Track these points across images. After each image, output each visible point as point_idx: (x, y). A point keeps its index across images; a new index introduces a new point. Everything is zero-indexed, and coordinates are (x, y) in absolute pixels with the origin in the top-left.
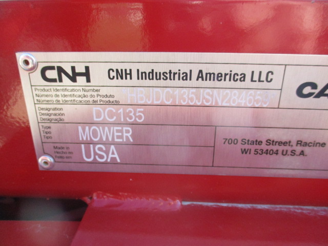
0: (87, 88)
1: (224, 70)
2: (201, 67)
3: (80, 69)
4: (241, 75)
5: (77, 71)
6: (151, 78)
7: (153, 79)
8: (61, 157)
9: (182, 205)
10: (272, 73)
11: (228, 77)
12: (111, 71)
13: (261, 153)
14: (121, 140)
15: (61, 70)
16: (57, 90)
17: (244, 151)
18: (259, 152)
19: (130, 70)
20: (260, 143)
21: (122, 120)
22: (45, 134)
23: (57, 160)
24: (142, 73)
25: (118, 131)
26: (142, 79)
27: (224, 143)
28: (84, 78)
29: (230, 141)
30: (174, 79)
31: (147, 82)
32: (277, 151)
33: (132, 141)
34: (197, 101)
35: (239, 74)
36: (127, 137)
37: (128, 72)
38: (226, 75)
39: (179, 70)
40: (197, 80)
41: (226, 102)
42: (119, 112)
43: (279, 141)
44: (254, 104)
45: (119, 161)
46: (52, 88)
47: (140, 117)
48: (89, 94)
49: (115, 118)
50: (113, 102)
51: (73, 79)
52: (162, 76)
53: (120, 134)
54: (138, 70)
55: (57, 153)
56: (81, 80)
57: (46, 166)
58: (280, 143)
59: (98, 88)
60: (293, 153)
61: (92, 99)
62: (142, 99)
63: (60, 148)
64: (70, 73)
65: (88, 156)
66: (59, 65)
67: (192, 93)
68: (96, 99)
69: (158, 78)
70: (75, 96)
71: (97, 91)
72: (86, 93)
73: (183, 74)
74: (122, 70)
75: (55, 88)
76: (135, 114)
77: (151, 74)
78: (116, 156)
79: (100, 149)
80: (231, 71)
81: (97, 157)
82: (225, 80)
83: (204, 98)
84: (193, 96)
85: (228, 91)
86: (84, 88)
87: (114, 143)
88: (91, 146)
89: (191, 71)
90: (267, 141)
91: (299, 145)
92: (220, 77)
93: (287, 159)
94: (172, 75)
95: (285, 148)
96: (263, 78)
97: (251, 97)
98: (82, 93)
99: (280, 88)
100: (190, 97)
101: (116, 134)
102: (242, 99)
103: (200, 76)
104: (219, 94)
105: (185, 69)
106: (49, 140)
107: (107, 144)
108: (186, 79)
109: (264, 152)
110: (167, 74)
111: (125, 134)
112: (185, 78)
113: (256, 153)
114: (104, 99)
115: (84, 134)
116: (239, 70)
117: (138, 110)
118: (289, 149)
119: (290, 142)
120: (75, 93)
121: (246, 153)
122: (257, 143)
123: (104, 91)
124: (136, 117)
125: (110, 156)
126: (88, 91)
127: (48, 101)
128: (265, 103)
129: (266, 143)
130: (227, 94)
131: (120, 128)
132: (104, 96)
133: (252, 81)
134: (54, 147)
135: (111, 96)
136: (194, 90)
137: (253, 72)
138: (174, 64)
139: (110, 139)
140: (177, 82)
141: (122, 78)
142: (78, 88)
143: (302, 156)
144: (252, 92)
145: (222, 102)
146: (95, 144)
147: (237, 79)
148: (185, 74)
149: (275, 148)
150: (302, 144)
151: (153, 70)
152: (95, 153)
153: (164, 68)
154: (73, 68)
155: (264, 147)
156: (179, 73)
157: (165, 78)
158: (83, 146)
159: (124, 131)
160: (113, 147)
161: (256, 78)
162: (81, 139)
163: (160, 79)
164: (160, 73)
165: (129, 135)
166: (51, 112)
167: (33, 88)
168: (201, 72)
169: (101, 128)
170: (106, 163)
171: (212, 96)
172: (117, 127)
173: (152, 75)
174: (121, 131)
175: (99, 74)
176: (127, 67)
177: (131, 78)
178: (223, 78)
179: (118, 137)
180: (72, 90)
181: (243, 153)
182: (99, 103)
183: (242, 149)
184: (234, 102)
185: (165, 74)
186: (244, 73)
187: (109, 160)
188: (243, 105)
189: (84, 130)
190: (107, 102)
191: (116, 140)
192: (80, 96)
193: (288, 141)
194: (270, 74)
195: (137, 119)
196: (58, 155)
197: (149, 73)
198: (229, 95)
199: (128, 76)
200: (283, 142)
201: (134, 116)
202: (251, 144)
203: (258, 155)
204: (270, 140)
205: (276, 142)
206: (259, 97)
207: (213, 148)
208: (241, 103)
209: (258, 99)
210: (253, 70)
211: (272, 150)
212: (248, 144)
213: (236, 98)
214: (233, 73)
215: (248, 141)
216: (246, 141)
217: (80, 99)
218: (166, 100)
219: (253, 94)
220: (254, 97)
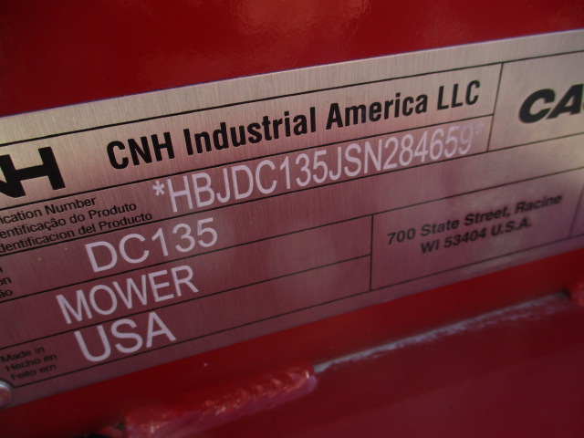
0: (59, 203)
1: (383, 93)
2: (333, 97)
3: (27, 158)
4: (418, 99)
5: (18, 165)
6: (221, 143)
7: (226, 145)
8: (26, 374)
10: (477, 83)
11: (392, 109)
12: (116, 149)
13: (456, 242)
14: (171, 296)
17: (427, 248)
18: (454, 240)
19: (167, 136)
20: (455, 224)
21: (166, 254)
23: (17, 382)
24: (198, 137)
25: (158, 280)
26: (200, 150)
27: (390, 243)
28: (44, 181)
29: (401, 235)
30: (277, 136)
31: (214, 155)
32: (484, 230)
33: (195, 290)
34: (331, 172)
35: (415, 97)
36: (183, 286)
37: (162, 140)
38: (388, 104)
39: (287, 113)
40: (329, 127)
41: (391, 163)
42: (154, 238)
43: (487, 211)
44: (443, 153)
45: (172, 338)
47: (208, 237)
48: (66, 215)
49: (146, 253)
50: (134, 220)
51: (12, 189)
52: (248, 135)
53: (167, 284)
54: (187, 132)
55: (14, 367)
56: (37, 187)
58: (490, 215)
59: (89, 196)
60: (510, 226)
61: (79, 225)
62: (205, 196)
63: (18, 357)
65: (96, 348)
67: (320, 158)
68: (88, 222)
69: (239, 140)
70: (30, 229)
71: (85, 203)
72: (57, 216)
73: (295, 120)
74: (144, 140)
76: (194, 234)
77: (220, 135)
78: (165, 330)
79: (122, 329)
81: (119, 347)
82: (386, 117)
83: (345, 163)
84: (322, 164)
85: (393, 139)
86: (48, 203)
87: (154, 307)
88: (100, 328)
89: (313, 110)
90: (467, 219)
91: (520, 210)
92: (376, 111)
93: (500, 240)
94: (271, 127)
95: (495, 222)
96: (461, 97)
97: (439, 142)
98: (46, 218)
99: (491, 112)
100: (315, 167)
101: (155, 287)
102: (421, 150)
103: (334, 117)
104: (375, 149)
105: (299, 107)
107: (139, 313)
108: (304, 131)
109: (461, 238)
110: (258, 126)
111: (177, 282)
112: (300, 129)
113: (448, 244)
114: (111, 218)
115: (76, 310)
116: (411, 89)
117: (201, 222)
118: (503, 220)
119: (505, 209)
120: (28, 222)
121: (430, 250)
122: (450, 225)
123: (105, 200)
124: (197, 238)
125: (151, 334)
126: (64, 208)
128: (464, 148)
129: (465, 221)
130: (392, 144)
131: (165, 272)
132: (110, 212)
133: (440, 107)
134: (2, 358)
135: (127, 207)
137: (441, 89)
138: (272, 101)
139: (144, 301)
140: (284, 141)
141: (148, 159)
142: (31, 208)
143: (523, 228)
144: (439, 130)
145: (383, 163)
146: (107, 322)
147: (411, 110)
148: (300, 121)
149: (479, 227)
150: (525, 207)
151: (223, 125)
153: (253, 114)
154: (5, 162)
155: (462, 229)
156: (287, 120)
157: (255, 138)
158: (78, 334)
159: (175, 275)
160: (153, 316)
161: (447, 100)
162: (69, 321)
163: (243, 142)
164: (242, 128)
165: (186, 281)
168: (335, 107)
169: (116, 284)
170: (144, 351)
171: (361, 156)
172: (157, 270)
173: (223, 137)
174: (168, 278)
176: (157, 128)
177: (171, 155)
178: (383, 113)
179: (162, 292)
180: (17, 217)
181: (424, 251)
182: (98, 230)
183: (422, 245)
184: (406, 156)
186: (424, 93)
187: (149, 344)
188: (423, 160)
189: (73, 302)
190: (120, 223)
191: (158, 299)
192: (43, 226)
193: (502, 209)
194: (474, 86)
195: (202, 243)
196: (18, 372)
197: (216, 133)
198: (397, 145)
199: (164, 151)
200: (494, 212)
201: (192, 240)
202: (439, 231)
203: (452, 246)
204: (472, 215)
205: (483, 215)
206: (454, 139)
207: (369, 257)
208: (420, 157)
209: (452, 142)
210: (441, 85)
211: (476, 232)
212: (434, 232)
213: (409, 149)
214: (402, 99)
215: (434, 226)
216: (431, 228)
217: (46, 232)
218: (264, 187)
219: (442, 135)
220: (444, 139)
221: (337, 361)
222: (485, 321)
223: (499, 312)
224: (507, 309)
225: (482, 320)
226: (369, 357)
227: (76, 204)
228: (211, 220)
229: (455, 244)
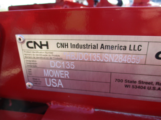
0: (47, 52)
1: (115, 44)
2: (102, 42)
3: (44, 43)
4: (124, 47)
6: (77, 47)
8: (36, 84)
9: (94, 111)
11: (117, 48)
12: (58, 44)
13: (136, 87)
14: (64, 77)
15: (35, 43)
16: (34, 52)
18: (135, 87)
19: (67, 44)
20: (135, 82)
21: (64, 67)
22: (29, 73)
23: (34, 85)
24: (73, 45)
25: (62, 73)
26: (73, 48)
27: (116, 81)
28: (46, 47)
29: (119, 80)
30: (89, 48)
31: (76, 50)
32: (145, 87)
33: (69, 77)
34: (101, 59)
35: (123, 46)
36: (66, 76)
37: (66, 44)
38: (116, 46)
39: (91, 44)
40: (101, 49)
41: (116, 61)
42: (62, 63)
43: (146, 81)
44: (131, 62)
45: (63, 87)
46: (31, 51)
47: (72, 66)
49: (60, 66)
50: (59, 59)
51: (41, 47)
52: (83, 47)
54: (71, 44)
55: (35, 81)
56: (44, 48)
57: (30, 87)
58: (147, 83)
60: (154, 89)
62: (73, 58)
63: (35, 79)
65: (49, 84)
66: (34, 40)
67: (98, 55)
68: (51, 57)
69: (81, 47)
71: (52, 53)
72: (47, 54)
73: (93, 46)
74: (63, 43)
75: (33, 51)
76: (70, 65)
77: (77, 46)
78: (61, 84)
79: (54, 81)
80: (118, 45)
81: (52, 85)
82: (115, 49)
83: (104, 58)
84: (99, 57)
85: (117, 55)
86: (46, 51)
87: (61, 79)
89: (97, 44)
90: (139, 81)
91: (157, 85)
92: (112, 47)
93: (151, 92)
94: (88, 46)
95: (149, 86)
96: (136, 48)
97: (130, 58)
98: (45, 54)
99: (146, 54)
100: (97, 57)
102: (125, 59)
103: (102, 47)
104: (112, 56)
105: (94, 43)
106: (31, 75)
107: (57, 79)
108: (95, 48)
109: (137, 87)
110: (85, 45)
111: (65, 74)
112: (94, 48)
113: (133, 87)
115: (46, 73)
116: (123, 44)
117: (72, 63)
118: (152, 86)
119: (152, 83)
120: (42, 54)
121: (128, 87)
122: (134, 82)
123: (55, 53)
124: (70, 66)
125: (59, 84)
126: (48, 53)
127: (30, 57)
128: (138, 62)
129: (138, 82)
130: (117, 56)
132: (55, 56)
133: (130, 50)
134: (33, 79)
135: (58, 56)
136: (99, 54)
137: (130, 46)
138: (89, 41)
139: (59, 76)
140: (90, 50)
141: (63, 47)
142: (43, 51)
143: (159, 90)
145: (114, 60)
146: (51, 78)
147: (122, 49)
149: (144, 85)
150: (159, 84)
151: (78, 44)
152: (52, 83)
153: (84, 43)
154: (41, 42)
155: (137, 84)
156: (91, 45)
157: (84, 48)
158: (46, 79)
159: (65, 73)
161: (132, 48)
162: (45, 75)
163: (82, 48)
164: (82, 45)
165: (67, 75)
166: (32, 62)
167: (23, 51)
168: (102, 45)
169: (54, 71)
170: (56, 88)
171: (108, 57)
172: (62, 70)
173: (78, 46)
175: (53, 46)
176: (66, 42)
177: (68, 47)
178: (114, 48)
180: (40, 53)
181: (126, 87)
182: (53, 59)
183: (125, 85)
184: (120, 60)
185: (84, 46)
186: (125, 45)
187: (58, 86)
188: (125, 62)
189: (46, 71)
190: (57, 58)
191: (61, 77)
192: (44, 55)
193: (151, 82)
194: (140, 46)
195: (71, 67)
196: (35, 82)
198: (118, 57)
199: (66, 46)
200: (148, 82)
201: (69, 66)
202: (130, 83)
203: (134, 88)
204: (141, 81)
205: (144, 82)
206: (134, 59)
207: (109, 84)
208: (124, 61)
209: (133, 60)
210: (130, 44)
211: (142, 86)
212: (129, 82)
213: (121, 58)
214: (119, 46)
215: (129, 81)
216: (127, 81)
217: (44, 57)
218: (85, 59)
219: (131, 57)
220: (131, 58)
224: (157, 117)
226: (110, 113)
227: (50, 53)
228: (73, 63)
229: (135, 88)
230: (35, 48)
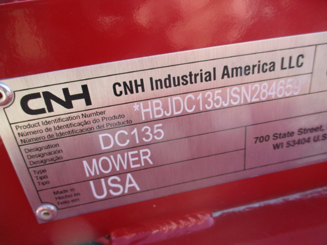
0: (87, 113)
1: (251, 61)
2: (225, 62)
3: (76, 89)
4: (270, 64)
5: (72, 93)
6: (168, 85)
7: (170, 86)
8: (65, 202)
10: (302, 56)
11: (256, 69)
12: (117, 86)
13: (293, 144)
14: (139, 165)
16: (48, 123)
17: (276, 147)
18: (292, 143)
19: (142, 80)
20: (292, 134)
21: (138, 142)
22: (39, 180)
23: (60, 206)
24: (156, 81)
25: (133, 156)
26: (157, 88)
27: (256, 142)
28: (82, 101)
29: (262, 139)
30: (196, 82)
31: (164, 91)
32: (309, 138)
33: (151, 163)
34: (223, 102)
35: (268, 63)
36: (145, 160)
37: (139, 83)
38: (254, 66)
39: (201, 70)
40: (223, 78)
41: (256, 98)
42: (132, 133)
43: (310, 127)
44: (284, 94)
45: (138, 189)
46: (40, 121)
47: (159, 134)
48: (93, 118)
49: (128, 141)
50: (123, 123)
52: (181, 81)
53: (137, 159)
54: (151, 79)
55: (59, 198)
56: (79, 104)
57: (47, 218)
58: (312, 130)
59: (102, 110)
60: (324, 137)
61: (96, 124)
62: (159, 112)
63: (62, 192)
64: (63, 98)
65: (100, 192)
66: (45, 89)
67: (218, 94)
68: (101, 123)
69: (177, 83)
70: (74, 125)
71: (101, 113)
72: (87, 119)
73: (206, 74)
74: (131, 82)
75: (44, 120)
76: (152, 132)
77: (167, 81)
78: (135, 184)
79: (114, 181)
80: (259, 62)
81: (111, 191)
82: (253, 73)
83: (231, 97)
84: (219, 97)
85: (257, 85)
86: (83, 113)
87: (130, 171)
88: (103, 180)
89: (214, 69)
90: (299, 131)
92: (247, 70)
93: (319, 144)
94: (193, 77)
95: (315, 134)
96: (294, 63)
97: (282, 87)
98: (82, 120)
99: (311, 71)
100: (215, 99)
101: (131, 160)
102: (272, 91)
103: (226, 72)
104: (247, 90)
105: (208, 67)
106: (47, 186)
107: (122, 173)
108: (210, 80)
109: (296, 142)
110: (186, 77)
111: (142, 158)
112: (208, 78)
113: (288, 145)
114: (112, 121)
115: (91, 169)
116: (266, 59)
117: (156, 126)
118: (320, 133)
119: (321, 127)
120: (73, 122)
121: (278, 148)
122: (289, 134)
123: (110, 112)
124: (154, 135)
125: (128, 186)
126: (90, 115)
127: (36, 139)
128: (296, 91)
129: (298, 133)
130: (256, 88)
131: (136, 152)
132: (112, 118)
133: (282, 68)
134: (54, 192)
135: (120, 116)
136: (219, 91)
137: (283, 59)
138: (194, 64)
139: (125, 167)
140: (200, 85)
141: (132, 92)
142: (75, 115)
144: (282, 81)
145: (251, 98)
147: (266, 70)
148: (208, 74)
149: (307, 136)
151: (169, 76)
152: (108, 188)
153: (184, 71)
154: (66, 91)
155: (296, 137)
156: (201, 74)
157: (185, 83)
158: (91, 183)
159: (141, 154)
160: (129, 175)
161: (286, 65)
162: (88, 175)
163: (179, 84)
164: (178, 78)
165: (147, 157)
166: (43, 151)
167: (13, 126)
168: (226, 68)
169: (112, 157)
170: (123, 195)
171: (240, 94)
172: (133, 151)
173: (169, 82)
174: (138, 155)
175: (101, 92)
176: (137, 77)
177: (143, 90)
178: (251, 71)
179: (134, 163)
180: (68, 119)
181: (275, 148)
182: (106, 128)
183: (274, 145)
184: (264, 95)
185: (185, 78)
186: (273, 61)
187: (126, 191)
188: (273, 97)
189: (90, 164)
190: (116, 124)
191: (132, 166)
192: (80, 124)
193: (319, 126)
194: (300, 58)
195: (156, 137)
196: (61, 201)
197: (165, 80)
198: (259, 88)
199: (140, 88)
200: (315, 127)
201: (151, 135)
202: (283, 138)
203: (291, 147)
204: (301, 129)
205: (308, 129)
206: (290, 86)
207: (244, 150)
208: (272, 95)
209: (289, 88)
210: (282, 57)
211: (304, 139)
212: (280, 138)
213: (265, 91)
214: (261, 64)
215: (280, 134)
216: (278, 136)
217: (81, 127)
218: (189, 108)
219: (284, 83)
220: (285, 86)
221: (226, 211)
222: (311, 194)
223: (320, 189)
224: (325, 188)
225: (309, 193)
226: (244, 210)
227: (96, 114)
228: (161, 125)
229: (292, 146)
230: (51, 109)
